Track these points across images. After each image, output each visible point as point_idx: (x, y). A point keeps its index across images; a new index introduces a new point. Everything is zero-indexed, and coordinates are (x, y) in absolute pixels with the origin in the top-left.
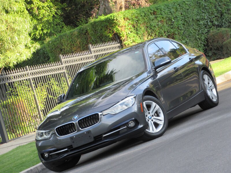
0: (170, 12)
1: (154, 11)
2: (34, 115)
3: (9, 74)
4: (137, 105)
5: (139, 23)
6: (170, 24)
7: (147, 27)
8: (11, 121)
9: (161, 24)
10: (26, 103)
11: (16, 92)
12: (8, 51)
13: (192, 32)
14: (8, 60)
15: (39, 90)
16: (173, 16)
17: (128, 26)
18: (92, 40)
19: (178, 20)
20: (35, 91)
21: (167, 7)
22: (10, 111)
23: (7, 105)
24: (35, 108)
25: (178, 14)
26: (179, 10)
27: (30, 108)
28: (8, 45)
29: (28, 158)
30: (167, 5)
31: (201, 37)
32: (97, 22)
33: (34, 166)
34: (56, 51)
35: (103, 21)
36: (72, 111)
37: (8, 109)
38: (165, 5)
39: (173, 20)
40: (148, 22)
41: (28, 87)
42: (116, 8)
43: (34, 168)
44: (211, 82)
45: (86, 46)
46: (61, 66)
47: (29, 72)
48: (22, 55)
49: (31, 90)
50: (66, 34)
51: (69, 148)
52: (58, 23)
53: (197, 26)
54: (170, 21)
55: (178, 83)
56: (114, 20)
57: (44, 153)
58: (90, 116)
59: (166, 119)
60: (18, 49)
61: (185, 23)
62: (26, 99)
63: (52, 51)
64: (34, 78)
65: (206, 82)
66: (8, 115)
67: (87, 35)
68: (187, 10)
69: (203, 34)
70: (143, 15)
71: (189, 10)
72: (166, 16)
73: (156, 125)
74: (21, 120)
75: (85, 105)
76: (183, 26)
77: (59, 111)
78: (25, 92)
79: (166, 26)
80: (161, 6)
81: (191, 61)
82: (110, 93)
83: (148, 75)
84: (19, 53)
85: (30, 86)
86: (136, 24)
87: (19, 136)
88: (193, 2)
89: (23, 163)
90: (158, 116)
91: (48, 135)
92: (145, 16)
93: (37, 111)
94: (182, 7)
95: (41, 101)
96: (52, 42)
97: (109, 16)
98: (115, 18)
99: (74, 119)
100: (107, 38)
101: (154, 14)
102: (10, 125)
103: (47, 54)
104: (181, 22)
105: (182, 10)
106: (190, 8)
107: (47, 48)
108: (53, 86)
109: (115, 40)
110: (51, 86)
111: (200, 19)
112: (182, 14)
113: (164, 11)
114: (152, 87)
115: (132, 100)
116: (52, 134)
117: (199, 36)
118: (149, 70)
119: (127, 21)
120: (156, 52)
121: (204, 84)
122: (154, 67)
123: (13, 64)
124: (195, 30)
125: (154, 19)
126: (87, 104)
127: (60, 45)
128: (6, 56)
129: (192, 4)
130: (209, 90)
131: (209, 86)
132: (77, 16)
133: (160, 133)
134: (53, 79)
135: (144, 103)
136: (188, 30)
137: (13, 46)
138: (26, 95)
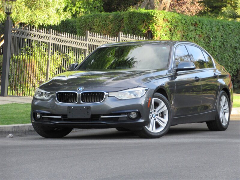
0: (212, 30)
1: (196, 23)
2: (41, 80)
3: (31, 30)
4: (146, 99)
5: (177, 29)
6: (207, 41)
7: (183, 36)
8: (16, 78)
9: (198, 38)
10: (37, 65)
11: (31, 51)
12: (38, 10)
13: (226, 58)
14: (34, 18)
15: (55, 57)
16: (213, 35)
17: (165, 28)
18: (125, 29)
19: (216, 40)
20: (50, 56)
21: (210, 24)
22: (19, 67)
23: (18, 61)
24: (44, 73)
25: (219, 34)
26: (221, 30)
27: (39, 72)
28: (41, 3)
29: (20, 116)
30: (211, 22)
31: (232, 66)
32: (136, 14)
33: (22, 124)
34: (85, 29)
35: (142, 14)
36: (80, 81)
37: (17, 64)
38: (209, 21)
39: (212, 39)
40: (185, 32)
41: (45, 51)
42: (160, 8)
43: (22, 126)
44: (227, 106)
45: (116, 34)
46: (85, 42)
47: (52, 36)
48: (50, 19)
49: (47, 55)
50: (101, 15)
51: (63, 117)
52: (97, 7)
53: (233, 54)
54: (208, 39)
55: (194, 94)
56: (154, 17)
57: (37, 113)
58: (95, 93)
59: (169, 123)
60: (49, 11)
61: (222, 46)
62: (38, 62)
63: (81, 27)
64: (54, 44)
65: (222, 104)
66: (15, 70)
67: (121, 23)
68: (229, 34)
69: (236, 63)
70: (184, 22)
71: (231, 34)
72: (206, 32)
73: (158, 126)
74: (27, 80)
75: (94, 81)
76: (219, 48)
77: (66, 77)
78: (40, 54)
79: (202, 42)
80: (204, 20)
81: (215, 77)
82: (122, 77)
83: (168, 74)
84: (49, 15)
85: (47, 51)
86: (174, 29)
87: (19, 95)
88: (238, 28)
89: (13, 118)
90: (162, 117)
91: (47, 96)
92: (185, 24)
93: (45, 77)
94: (224, 29)
95: (53, 70)
96: (85, 18)
97: (149, 11)
98: (155, 15)
99: (78, 90)
100: (140, 32)
101: (195, 26)
102: (14, 81)
103: (75, 28)
104: (219, 43)
105: (223, 32)
106: (232, 33)
107: (78, 22)
108: (69, 60)
109: (147, 37)
110: (68, 58)
111: (238, 47)
112: (222, 36)
113: (206, 26)
114: (168, 87)
115: (143, 92)
116: (52, 97)
117: (231, 65)
118: (170, 69)
119: (165, 22)
120: (184, 56)
121: (220, 104)
122: (176, 68)
123: (38, 24)
124: (229, 56)
125: (193, 31)
126: (97, 80)
127: (91, 24)
128: (35, 14)
129: (236, 30)
130: (222, 112)
131: (224, 109)
132: (118, 6)
133: (159, 134)
134: (72, 52)
135: (153, 99)
136: (223, 54)
137: (45, 7)
138: (40, 58)
